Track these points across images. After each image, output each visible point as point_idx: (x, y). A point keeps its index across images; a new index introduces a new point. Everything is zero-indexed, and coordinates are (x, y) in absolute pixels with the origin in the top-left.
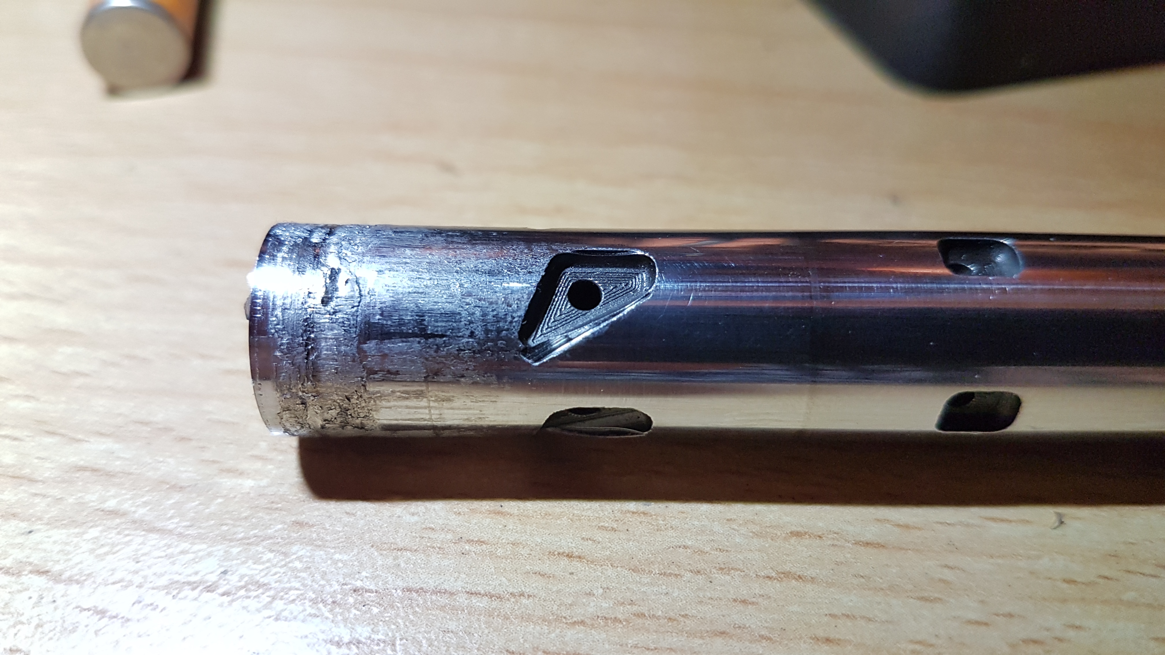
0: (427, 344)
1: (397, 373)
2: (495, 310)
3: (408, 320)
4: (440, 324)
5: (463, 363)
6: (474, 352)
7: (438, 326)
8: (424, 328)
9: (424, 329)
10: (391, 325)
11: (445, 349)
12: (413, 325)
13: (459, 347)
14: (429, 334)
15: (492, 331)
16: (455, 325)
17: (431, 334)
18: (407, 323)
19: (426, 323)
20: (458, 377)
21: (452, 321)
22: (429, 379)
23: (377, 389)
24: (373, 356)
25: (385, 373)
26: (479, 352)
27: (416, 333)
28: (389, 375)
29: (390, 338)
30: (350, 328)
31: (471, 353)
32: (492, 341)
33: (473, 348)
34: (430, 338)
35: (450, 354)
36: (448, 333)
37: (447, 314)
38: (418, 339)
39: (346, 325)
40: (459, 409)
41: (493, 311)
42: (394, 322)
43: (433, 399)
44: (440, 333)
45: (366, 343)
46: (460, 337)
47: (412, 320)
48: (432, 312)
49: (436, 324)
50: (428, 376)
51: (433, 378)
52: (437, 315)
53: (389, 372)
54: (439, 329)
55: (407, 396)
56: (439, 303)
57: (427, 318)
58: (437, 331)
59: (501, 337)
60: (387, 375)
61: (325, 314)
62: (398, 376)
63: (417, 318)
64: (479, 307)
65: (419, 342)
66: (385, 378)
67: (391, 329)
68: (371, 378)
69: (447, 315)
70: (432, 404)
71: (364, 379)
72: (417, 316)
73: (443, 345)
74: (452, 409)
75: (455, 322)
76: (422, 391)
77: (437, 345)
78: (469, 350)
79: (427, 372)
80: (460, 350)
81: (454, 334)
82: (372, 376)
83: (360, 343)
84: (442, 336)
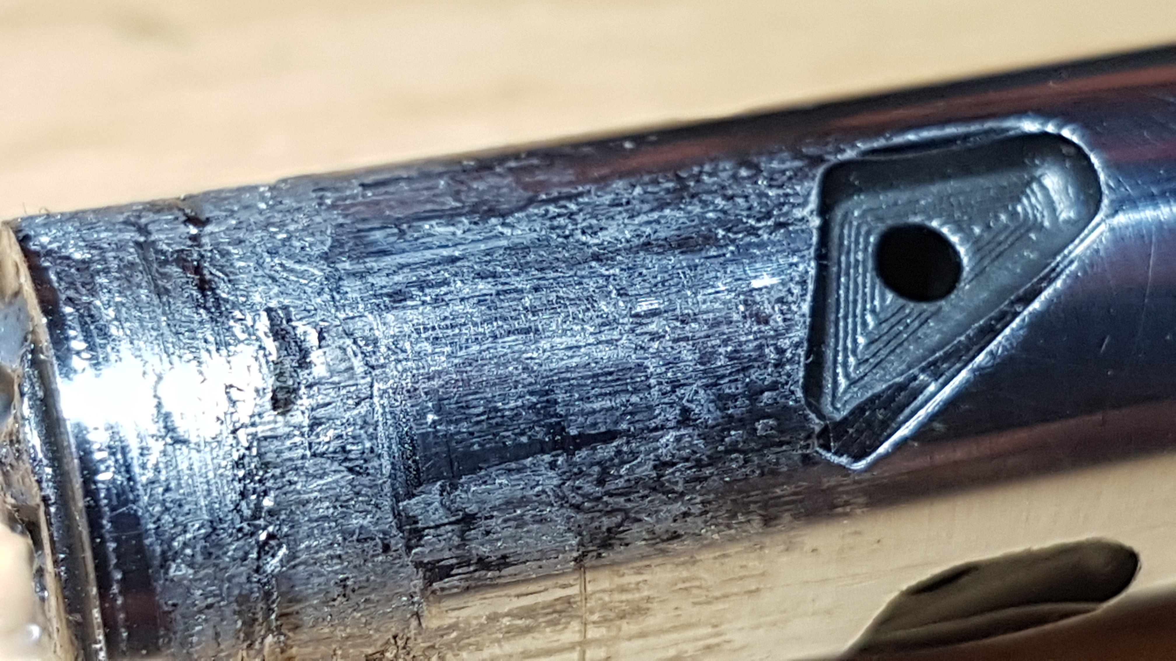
0: (575, 464)
1: (504, 562)
2: (729, 339)
3: (512, 409)
4: (597, 406)
5: (675, 500)
6: (699, 464)
7: (594, 412)
8: (559, 423)
9: (559, 428)
10: (472, 434)
11: (623, 471)
12: (528, 421)
13: (658, 458)
14: (574, 437)
15: (734, 397)
16: (634, 399)
17: (580, 435)
18: (512, 419)
19: (560, 410)
20: (663, 541)
21: (627, 391)
22: (588, 562)
23: (450, 619)
24: (437, 527)
25: (472, 568)
26: (713, 461)
27: (542, 442)
28: (483, 573)
29: (474, 470)
30: (366, 461)
31: (690, 468)
32: (741, 423)
33: (694, 452)
34: (579, 448)
35: (638, 481)
36: (624, 426)
37: (611, 373)
38: (547, 458)
39: (351, 456)
40: (662, 631)
41: (725, 343)
42: (478, 423)
43: (595, 617)
44: (603, 429)
45: (414, 496)
46: (656, 429)
47: (523, 406)
48: (569, 375)
49: (588, 406)
50: (584, 555)
51: (599, 556)
52: (582, 382)
53: (483, 563)
54: (600, 418)
55: (528, 622)
56: (579, 347)
57: (561, 397)
58: (594, 425)
59: (762, 409)
60: (477, 574)
61: (288, 436)
62: (506, 571)
63: (534, 399)
64: (686, 339)
65: (553, 465)
66: (473, 583)
67: (473, 444)
68: (434, 592)
69: (610, 378)
70: (593, 633)
71: (416, 599)
72: (532, 393)
73: (616, 461)
74: (642, 635)
75: (636, 391)
76: (568, 601)
77: (599, 463)
78: (687, 460)
79: (581, 544)
80: (661, 465)
81: (639, 426)
82: (436, 585)
83: (397, 498)
84: (609, 436)
